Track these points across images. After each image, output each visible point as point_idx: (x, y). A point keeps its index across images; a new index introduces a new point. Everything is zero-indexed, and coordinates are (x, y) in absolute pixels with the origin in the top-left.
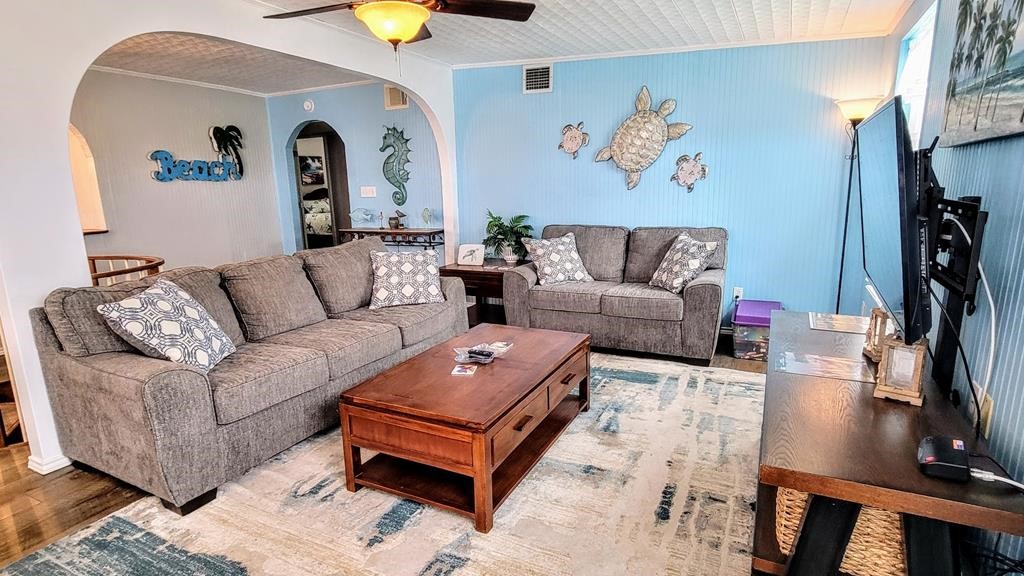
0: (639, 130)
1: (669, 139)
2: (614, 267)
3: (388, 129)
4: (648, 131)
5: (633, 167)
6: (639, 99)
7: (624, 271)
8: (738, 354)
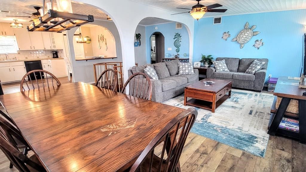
0: (245, 33)
1: (253, 36)
2: (236, 68)
3: (176, 34)
4: (247, 33)
5: (242, 43)
6: (245, 25)
7: (238, 69)
8: (269, 90)
